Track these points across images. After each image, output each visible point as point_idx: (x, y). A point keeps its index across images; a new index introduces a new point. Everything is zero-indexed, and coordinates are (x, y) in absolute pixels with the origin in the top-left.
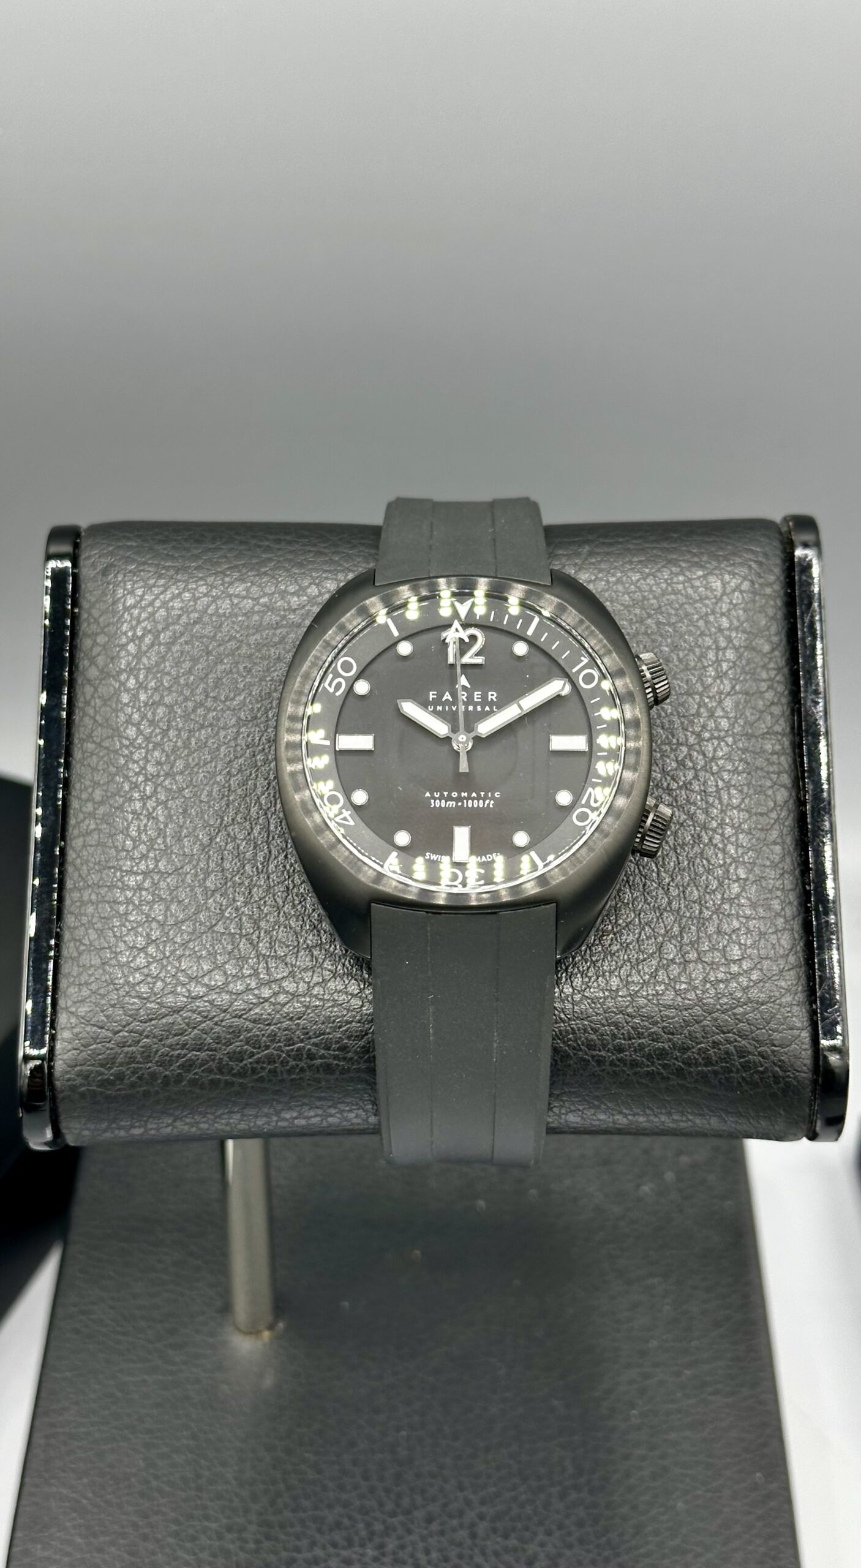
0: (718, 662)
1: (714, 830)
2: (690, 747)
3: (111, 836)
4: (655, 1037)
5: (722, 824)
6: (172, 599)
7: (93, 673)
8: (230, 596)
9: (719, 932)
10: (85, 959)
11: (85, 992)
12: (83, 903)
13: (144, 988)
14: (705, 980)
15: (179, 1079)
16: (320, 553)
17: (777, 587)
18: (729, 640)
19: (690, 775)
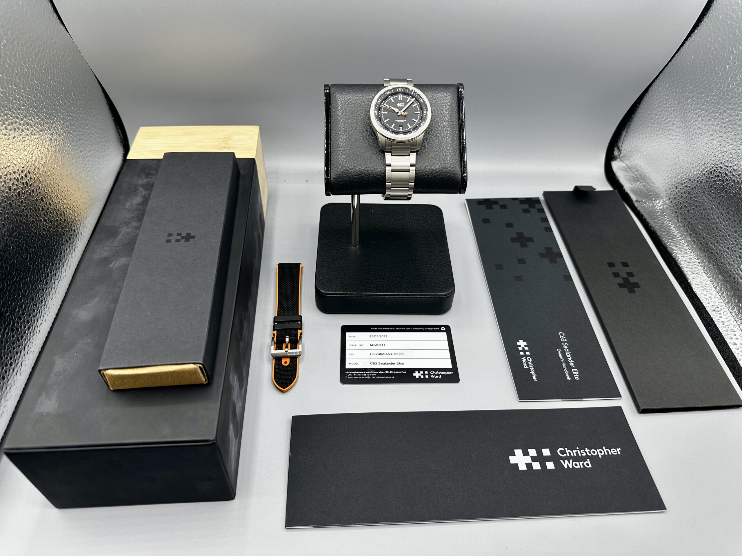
0: (446, 108)
1: (445, 138)
2: (441, 123)
3: (339, 139)
4: (434, 173)
5: (446, 137)
6: (348, 97)
7: (334, 110)
8: (358, 96)
9: (446, 155)
10: (335, 160)
11: (336, 166)
12: (334, 151)
13: (346, 165)
14: (443, 163)
15: (352, 181)
16: (374, 89)
17: (456, 95)
18: (448, 104)
19: (441, 128)
